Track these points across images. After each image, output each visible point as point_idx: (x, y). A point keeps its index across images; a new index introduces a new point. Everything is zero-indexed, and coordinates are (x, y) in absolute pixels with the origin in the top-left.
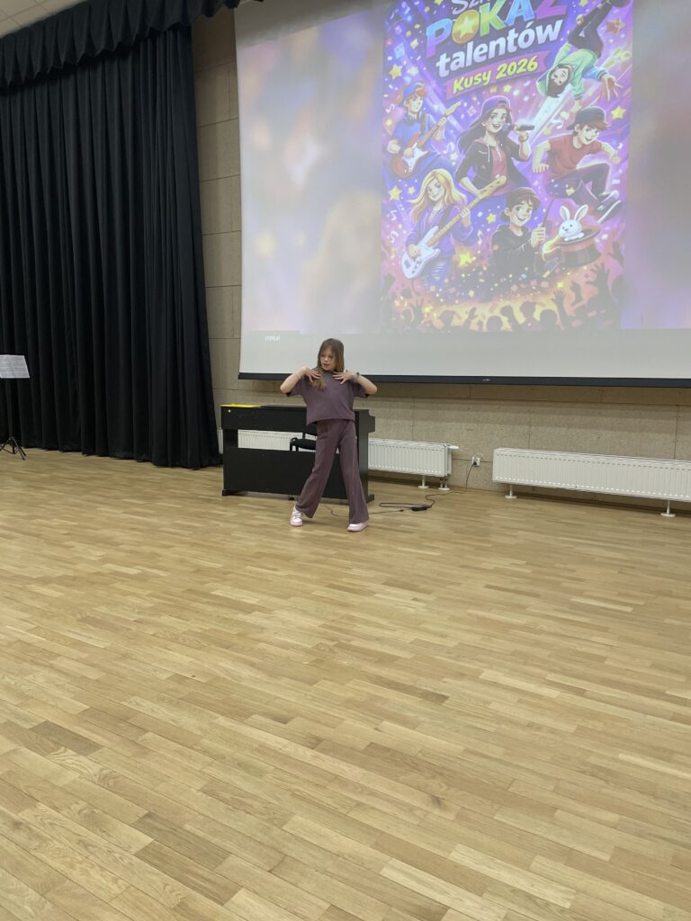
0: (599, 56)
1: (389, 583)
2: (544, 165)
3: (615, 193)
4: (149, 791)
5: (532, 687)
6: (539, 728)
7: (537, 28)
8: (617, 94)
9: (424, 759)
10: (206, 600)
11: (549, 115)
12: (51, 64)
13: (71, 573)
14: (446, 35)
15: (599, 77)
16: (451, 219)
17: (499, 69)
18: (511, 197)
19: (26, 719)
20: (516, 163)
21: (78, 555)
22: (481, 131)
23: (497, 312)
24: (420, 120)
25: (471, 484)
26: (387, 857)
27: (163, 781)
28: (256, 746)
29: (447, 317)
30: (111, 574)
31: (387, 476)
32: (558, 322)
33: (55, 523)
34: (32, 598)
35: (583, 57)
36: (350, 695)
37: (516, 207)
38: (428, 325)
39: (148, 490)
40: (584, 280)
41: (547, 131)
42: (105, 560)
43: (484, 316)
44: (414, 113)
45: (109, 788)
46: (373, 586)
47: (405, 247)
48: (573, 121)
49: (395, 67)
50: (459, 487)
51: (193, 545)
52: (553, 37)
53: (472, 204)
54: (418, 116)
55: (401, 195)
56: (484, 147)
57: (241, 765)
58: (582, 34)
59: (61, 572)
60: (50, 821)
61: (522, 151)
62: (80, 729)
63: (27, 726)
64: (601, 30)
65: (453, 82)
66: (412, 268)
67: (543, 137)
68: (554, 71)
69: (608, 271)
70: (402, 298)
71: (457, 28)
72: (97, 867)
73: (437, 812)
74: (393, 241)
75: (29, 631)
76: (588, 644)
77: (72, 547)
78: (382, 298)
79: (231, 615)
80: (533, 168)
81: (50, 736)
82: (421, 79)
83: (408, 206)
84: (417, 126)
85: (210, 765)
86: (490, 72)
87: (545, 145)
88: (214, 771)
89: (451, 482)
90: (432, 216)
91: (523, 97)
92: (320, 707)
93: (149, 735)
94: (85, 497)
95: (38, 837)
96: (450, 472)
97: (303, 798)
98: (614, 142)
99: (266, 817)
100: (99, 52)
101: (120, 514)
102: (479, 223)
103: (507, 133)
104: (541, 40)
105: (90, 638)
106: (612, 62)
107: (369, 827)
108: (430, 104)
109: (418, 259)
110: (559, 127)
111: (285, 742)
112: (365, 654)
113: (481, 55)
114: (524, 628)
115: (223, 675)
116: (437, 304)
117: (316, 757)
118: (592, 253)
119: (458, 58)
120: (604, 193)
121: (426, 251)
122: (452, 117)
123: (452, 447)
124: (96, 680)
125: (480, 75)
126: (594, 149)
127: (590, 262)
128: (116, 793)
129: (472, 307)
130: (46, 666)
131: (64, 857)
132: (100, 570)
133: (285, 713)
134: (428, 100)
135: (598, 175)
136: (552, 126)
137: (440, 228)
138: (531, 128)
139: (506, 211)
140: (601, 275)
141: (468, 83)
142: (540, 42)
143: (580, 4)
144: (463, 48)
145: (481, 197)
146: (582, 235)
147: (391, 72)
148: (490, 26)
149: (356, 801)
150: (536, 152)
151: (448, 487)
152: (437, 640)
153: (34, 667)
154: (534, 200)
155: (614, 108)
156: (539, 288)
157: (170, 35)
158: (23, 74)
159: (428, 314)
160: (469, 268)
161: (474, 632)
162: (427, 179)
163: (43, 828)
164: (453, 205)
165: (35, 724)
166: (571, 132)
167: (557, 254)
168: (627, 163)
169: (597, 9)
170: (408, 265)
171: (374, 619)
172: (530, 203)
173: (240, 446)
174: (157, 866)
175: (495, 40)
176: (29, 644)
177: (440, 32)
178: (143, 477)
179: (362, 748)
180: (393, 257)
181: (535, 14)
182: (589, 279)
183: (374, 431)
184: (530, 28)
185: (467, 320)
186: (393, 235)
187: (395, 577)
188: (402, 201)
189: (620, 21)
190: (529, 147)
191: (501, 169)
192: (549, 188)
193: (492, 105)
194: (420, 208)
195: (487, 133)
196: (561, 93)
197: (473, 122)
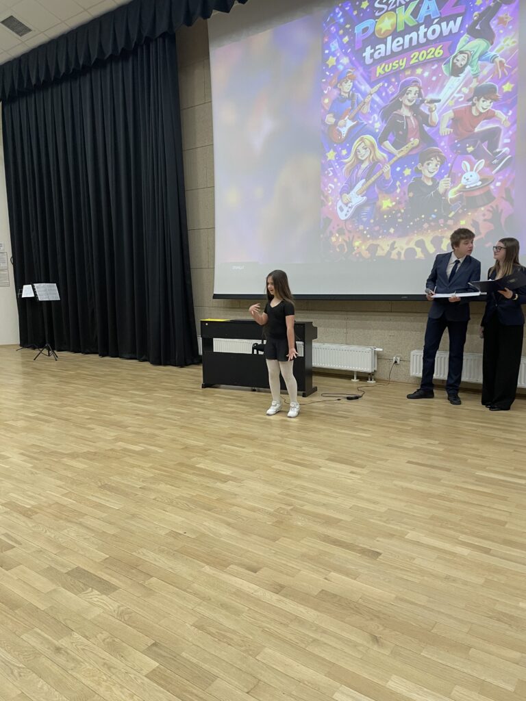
0: (492, 44)
1: (331, 459)
2: (449, 130)
3: (506, 149)
4: (154, 625)
5: (448, 546)
6: (454, 580)
7: (442, 24)
8: (507, 74)
9: (364, 604)
10: (192, 471)
11: (452, 90)
12: (72, 67)
13: (93, 450)
14: (371, 31)
15: (492, 60)
16: (375, 174)
17: (412, 56)
18: (423, 155)
19: (63, 565)
20: (427, 128)
21: (98, 435)
22: (399, 105)
23: (412, 245)
24: (351, 98)
25: (393, 378)
26: (338, 684)
27: (165, 617)
28: (234, 590)
29: (373, 249)
30: (121, 450)
31: (327, 372)
33: (80, 411)
34: (65, 469)
35: (479, 44)
36: (304, 550)
37: (427, 162)
38: (358, 255)
39: (147, 384)
40: (482, 218)
41: (451, 103)
42: (117, 439)
43: (402, 248)
45: (125, 622)
46: (320, 462)
47: (339, 196)
48: (472, 94)
49: (331, 57)
50: (384, 381)
51: (182, 427)
52: (455, 30)
53: (392, 162)
54: (349, 95)
55: (336, 156)
56: (401, 117)
57: (224, 606)
58: (478, 27)
59: (85, 449)
60: (82, 647)
61: (431, 118)
62: (103, 573)
63: (65, 571)
64: (493, 24)
65: (376, 68)
66: (345, 212)
68: (456, 56)
69: (502, 210)
70: (337, 235)
71: (378, 27)
72: (117, 685)
73: (375, 648)
74: (330, 192)
75: (63, 495)
76: (492, 510)
77: (93, 429)
78: (322, 236)
79: (211, 483)
80: (440, 132)
81: (81, 579)
82: (352, 67)
84: (349, 103)
85: (199, 605)
86: (405, 59)
87: (450, 114)
88: (202, 610)
89: (377, 376)
90: (360, 171)
91: (432, 78)
92: (283, 560)
93: (154, 580)
94: (102, 389)
95: (74, 659)
96: (376, 369)
97: (271, 634)
98: (505, 110)
99: (243, 648)
100: (107, 56)
101: (127, 403)
102: (397, 176)
103: (419, 105)
104: (446, 33)
105: (108, 501)
106: (503, 48)
107: (324, 659)
108: (359, 85)
109: (350, 205)
110: (460, 100)
111: (256, 587)
112: (316, 517)
113: (398, 46)
114: (440, 497)
115: (207, 533)
116: (364, 240)
117: (279, 601)
118: (489, 197)
119: (380, 49)
120: (498, 150)
121: (356, 198)
122: (376, 95)
123: (377, 349)
124: (113, 535)
125: (397, 61)
126: (489, 116)
127: (487, 204)
128: (131, 626)
129: (392, 241)
130: (76, 523)
131: (93, 676)
132: (113, 447)
133: (255, 564)
134: (356, 82)
135: (492, 136)
136: (455, 99)
137: (367, 181)
138: (439, 101)
139: (419, 166)
140: (496, 214)
141: (388, 68)
142: (444, 35)
143: (476, 4)
144: (384, 41)
145: (399, 156)
146: (480, 183)
147: (327, 62)
148: (405, 23)
149: (311, 637)
150: (442, 119)
151: (375, 380)
152: (371, 507)
153: (68, 524)
154: (441, 157)
155: (505, 83)
156: (447, 225)
157: (160, 40)
158: (53, 74)
159: (358, 248)
160: (390, 210)
161: (401, 500)
162: (356, 143)
163: (77, 653)
164: (378, 162)
165: (70, 569)
166: (470, 103)
167: (460, 198)
168: (516, 125)
169: (490, 7)
170: (342, 210)
171: (321, 488)
172: (438, 159)
173: (214, 351)
174: (162, 686)
175: (409, 34)
176: (64, 506)
177: (365, 30)
178: (143, 373)
179: (316, 594)
180: (330, 204)
181: (440, 13)
182: (486, 217)
183: (316, 337)
184: (436, 23)
185: (388, 251)
186: (330, 187)
187: (335, 454)
188: (337, 161)
189: (508, 16)
190: (437, 115)
191: (414, 133)
192: (453, 147)
193: (407, 84)
194: (352, 165)
195: (403, 106)
196: (462, 73)
197: (392, 98)
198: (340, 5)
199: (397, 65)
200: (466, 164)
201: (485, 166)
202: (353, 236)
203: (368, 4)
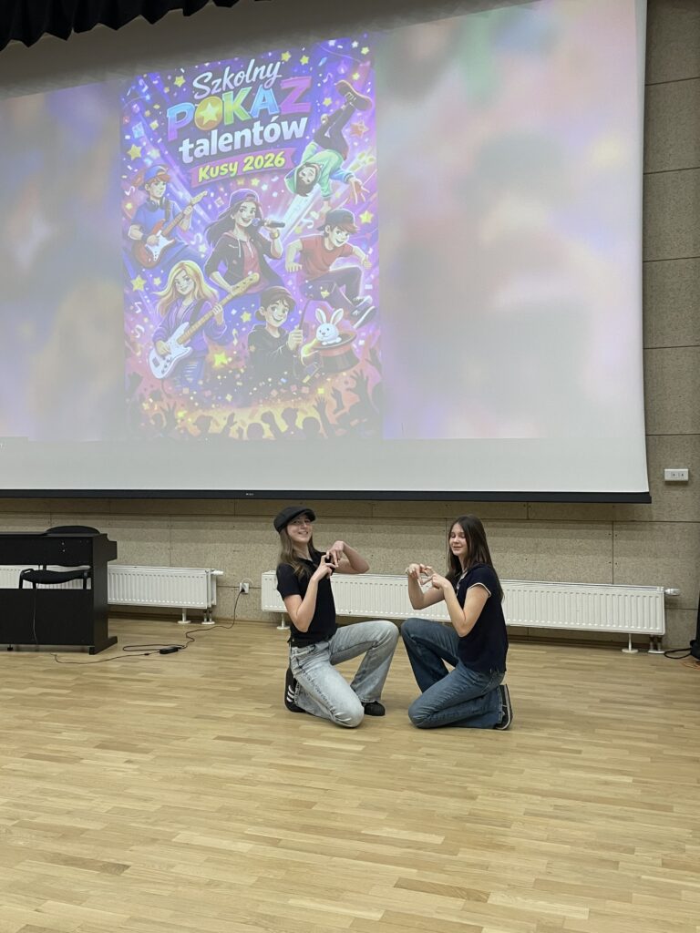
0: (345, 159)
1: (103, 746)
2: (297, 265)
3: (368, 298)
5: (225, 844)
7: (282, 123)
8: (364, 199)
11: (298, 214)
14: (188, 119)
15: (346, 180)
16: (201, 317)
17: (245, 161)
18: (265, 295)
20: (269, 260)
22: (231, 224)
23: (257, 419)
24: (165, 206)
25: (239, 616)
29: (204, 423)
32: (322, 430)
35: (328, 157)
37: (271, 306)
38: (182, 431)
40: (344, 386)
41: (297, 229)
43: (244, 424)
44: (157, 198)
46: (81, 751)
47: (152, 343)
48: (323, 222)
49: (134, 146)
50: (226, 620)
52: (299, 134)
53: (224, 301)
54: (161, 202)
55: (145, 286)
56: (235, 241)
58: (327, 134)
61: (274, 248)
64: (346, 132)
65: (198, 171)
66: (161, 368)
67: (294, 237)
68: (301, 169)
69: (367, 378)
70: (151, 400)
71: (201, 113)
74: (138, 337)
76: (305, 790)
78: (128, 401)
80: (286, 267)
82: (163, 163)
83: (154, 299)
84: (161, 212)
86: (236, 164)
87: (298, 244)
89: (217, 614)
90: (182, 311)
91: (272, 193)
96: (214, 602)
98: (364, 247)
102: (233, 321)
103: (257, 228)
104: (287, 136)
106: (358, 166)
108: (175, 190)
109: (168, 357)
110: (310, 227)
113: (226, 145)
116: (191, 408)
118: (351, 359)
119: (202, 145)
120: (358, 298)
121: (176, 348)
122: (199, 207)
123: (216, 572)
125: (226, 165)
126: (345, 252)
127: (349, 368)
129: (227, 414)
135: (350, 278)
136: (303, 225)
137: (191, 325)
138: (282, 225)
139: (261, 310)
140: (361, 381)
141: (214, 173)
142: (286, 138)
143: (324, 103)
144: (207, 135)
145: (234, 294)
146: (339, 340)
147: (129, 152)
148: (234, 114)
150: (288, 250)
151: (213, 620)
154: (289, 300)
155: (362, 212)
156: (300, 394)
159: (182, 420)
160: (226, 368)
161: (185, 792)
162: (174, 270)
164: (205, 300)
166: (321, 233)
167: (316, 358)
168: (377, 269)
169: (341, 110)
170: (157, 364)
171: (72, 789)
172: (285, 303)
175: (241, 131)
177: (181, 116)
180: (139, 354)
181: (280, 108)
182: (349, 386)
183: (116, 558)
184: (275, 122)
185: (225, 427)
186: (139, 330)
187: (112, 737)
188: (147, 293)
189: (363, 125)
190: (281, 244)
191: (253, 265)
192: (303, 288)
193: (240, 198)
194: (168, 301)
195: (236, 226)
196: (309, 192)
197: (220, 214)
198: (145, 76)
199: (226, 170)
200: (320, 314)
201: (344, 317)
202: (175, 404)
203: (184, 81)
